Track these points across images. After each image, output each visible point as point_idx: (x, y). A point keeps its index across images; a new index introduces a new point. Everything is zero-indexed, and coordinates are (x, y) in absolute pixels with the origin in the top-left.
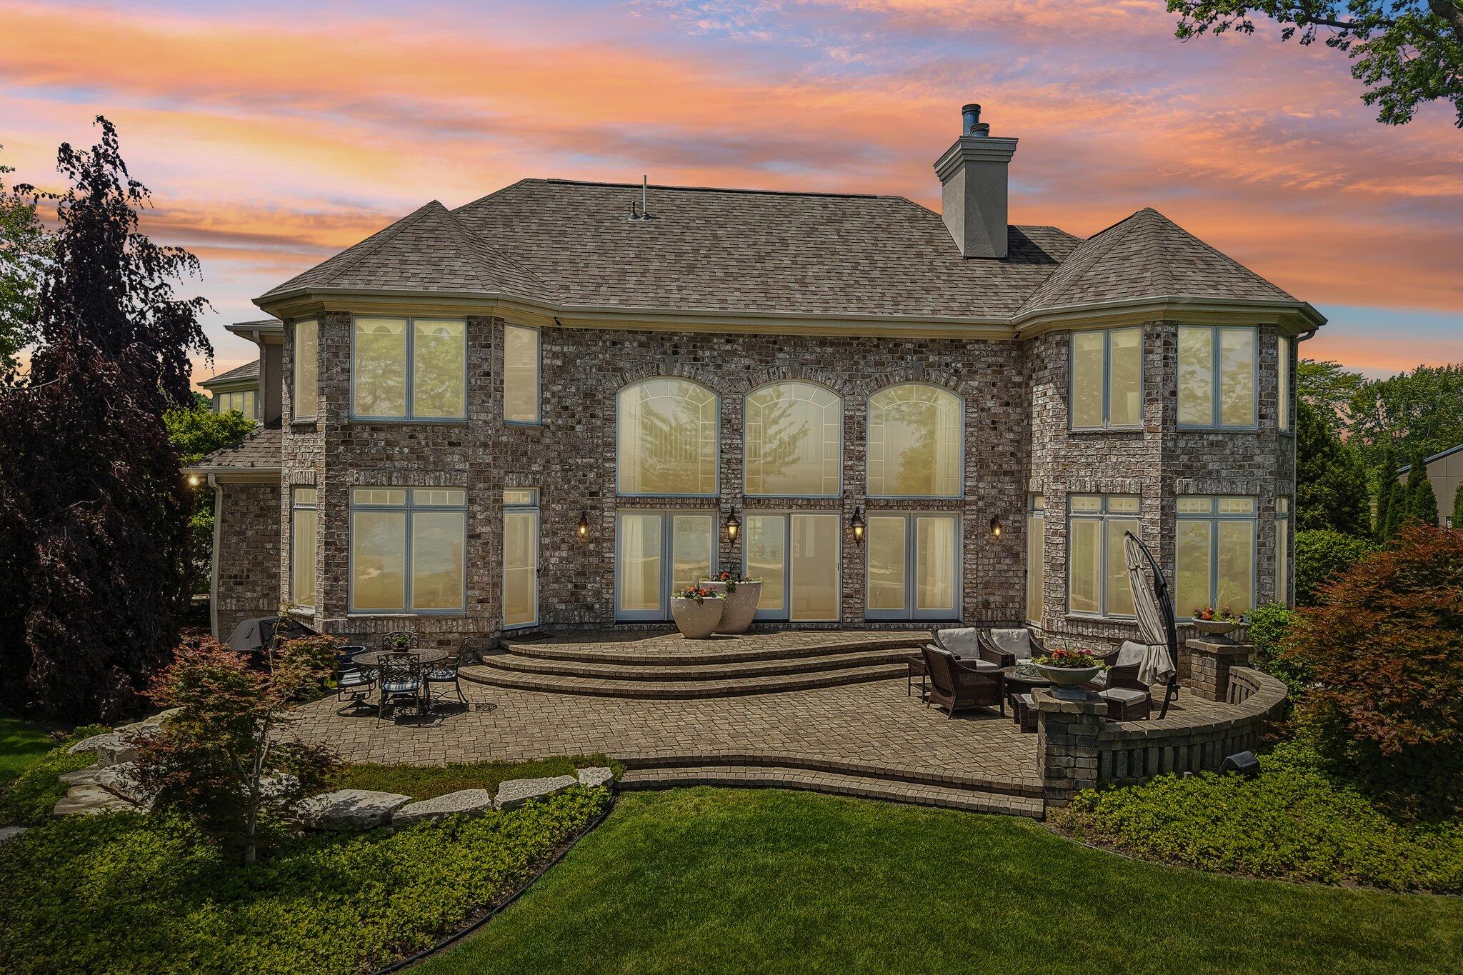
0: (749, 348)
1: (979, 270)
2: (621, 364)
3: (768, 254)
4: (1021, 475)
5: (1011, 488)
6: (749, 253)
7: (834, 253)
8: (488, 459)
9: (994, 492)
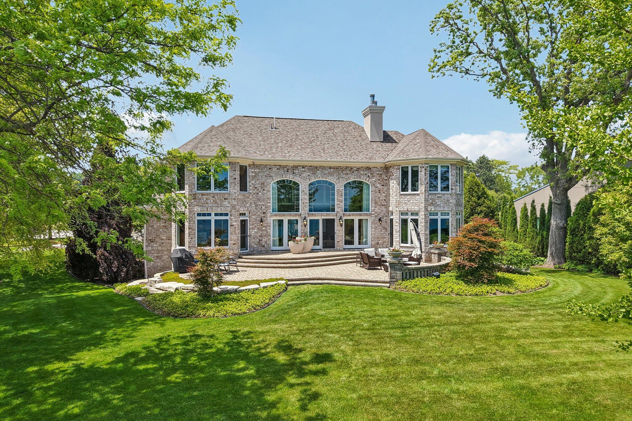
0: (309, 169)
1: (375, 145)
2: (272, 175)
3: (313, 141)
4: (387, 206)
5: (384, 209)
6: (308, 140)
7: (332, 140)
8: (236, 203)
9: (380, 211)
